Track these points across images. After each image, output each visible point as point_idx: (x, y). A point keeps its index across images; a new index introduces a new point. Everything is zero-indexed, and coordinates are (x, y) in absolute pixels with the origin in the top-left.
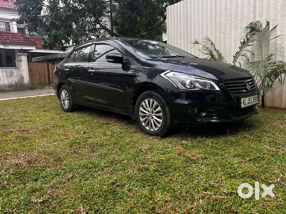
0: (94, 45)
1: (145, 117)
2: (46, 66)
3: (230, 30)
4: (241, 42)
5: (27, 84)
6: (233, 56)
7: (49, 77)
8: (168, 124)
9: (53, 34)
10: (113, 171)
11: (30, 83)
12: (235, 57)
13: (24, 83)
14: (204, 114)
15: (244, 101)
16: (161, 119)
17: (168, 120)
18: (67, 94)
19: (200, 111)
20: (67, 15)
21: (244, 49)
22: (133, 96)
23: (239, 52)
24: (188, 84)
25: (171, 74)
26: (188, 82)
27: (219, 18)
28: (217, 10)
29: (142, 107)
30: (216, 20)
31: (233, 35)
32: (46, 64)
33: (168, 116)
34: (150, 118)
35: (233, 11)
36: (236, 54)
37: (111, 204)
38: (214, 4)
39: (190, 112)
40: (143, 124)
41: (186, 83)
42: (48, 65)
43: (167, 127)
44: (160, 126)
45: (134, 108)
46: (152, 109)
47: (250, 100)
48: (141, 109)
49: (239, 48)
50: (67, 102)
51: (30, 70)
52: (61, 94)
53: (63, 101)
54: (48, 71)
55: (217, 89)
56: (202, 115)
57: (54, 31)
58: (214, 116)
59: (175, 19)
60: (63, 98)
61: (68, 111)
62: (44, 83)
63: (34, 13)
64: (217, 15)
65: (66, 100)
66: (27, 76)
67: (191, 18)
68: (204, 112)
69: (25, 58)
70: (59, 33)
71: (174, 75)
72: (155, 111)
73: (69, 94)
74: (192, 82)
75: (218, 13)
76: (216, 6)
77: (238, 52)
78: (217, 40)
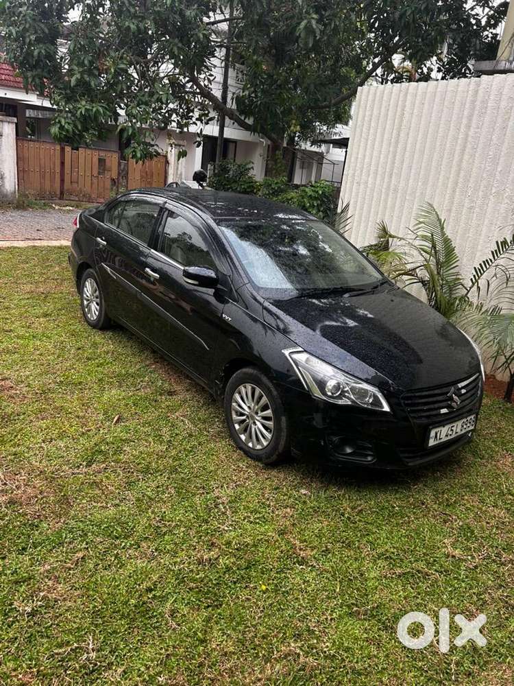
1: (242, 415)
2: (58, 153)
3: (485, 197)
4: (497, 242)
5: (12, 193)
6: (475, 268)
7: (62, 181)
8: (281, 448)
9: (81, 112)
10: (156, 554)
11: (17, 193)
12: (479, 270)
13: (5, 191)
14: (349, 450)
15: (436, 434)
16: (270, 432)
17: (282, 442)
18: (97, 292)
19: (345, 442)
20: (118, 68)
21: (503, 256)
22: (226, 367)
23: (491, 260)
24: (330, 388)
25: (302, 358)
26: (331, 384)
27: (469, 159)
28: (470, 139)
29: (240, 393)
30: (461, 161)
31: (489, 210)
32: (58, 147)
33: (282, 434)
34: (251, 421)
35: (502, 154)
36: (480, 264)
37: (139, 640)
38: (465, 121)
39: (322, 444)
40: (237, 427)
41: (328, 384)
42: (63, 150)
43: (277, 453)
44: (265, 444)
45: (224, 387)
46: (256, 407)
47: (452, 430)
48: (237, 396)
49: (492, 252)
51: (20, 159)
52: (84, 286)
53: (87, 300)
54: (63, 164)
55: (386, 408)
56: (345, 451)
57: (84, 103)
58: (370, 455)
59: (373, 125)
60: (88, 294)
62: (50, 193)
63: (41, 52)
64: (467, 150)
65: (94, 303)
66: (13, 174)
67: (408, 134)
68: (351, 446)
69: (10, 130)
70: (94, 109)
71: (307, 360)
72: (262, 411)
73: (100, 292)
74: (339, 386)
75: (469, 146)
76: (468, 127)
77: (487, 260)
78: (454, 209)
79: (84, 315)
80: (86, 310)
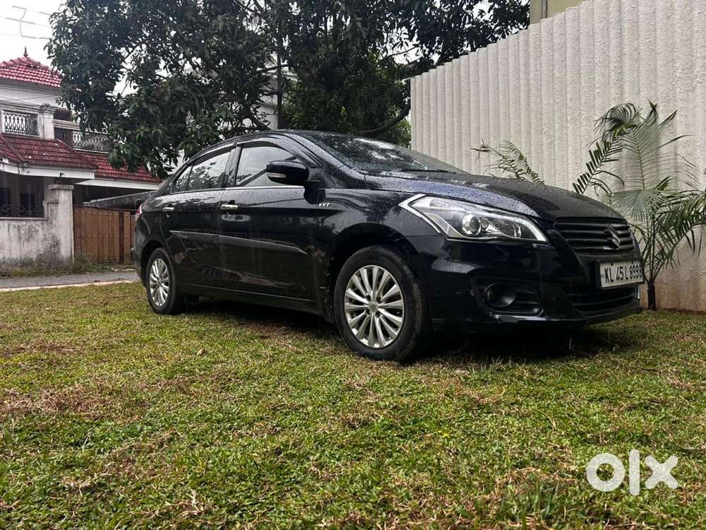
0: (238, 149)
1: (358, 312)
2: (117, 220)
3: (562, 127)
4: (590, 151)
5: (68, 259)
6: (574, 184)
7: (122, 246)
8: (418, 327)
9: (140, 136)
10: (278, 429)
11: (73, 258)
12: (579, 186)
13: (61, 257)
14: (509, 301)
15: (606, 272)
16: (400, 315)
17: (419, 318)
18: (166, 270)
19: (500, 292)
20: (176, 91)
21: (598, 169)
22: (331, 262)
23: (588, 174)
24: (468, 225)
25: (426, 203)
26: (467, 220)
27: (536, 100)
28: (531, 82)
29: (354, 287)
30: (528, 104)
31: (570, 138)
32: (117, 214)
33: (417, 306)
34: (373, 314)
35: (568, 82)
36: (579, 180)
37: (273, 494)
38: (522, 68)
39: (472, 294)
40: (355, 331)
41: (464, 222)
42: (122, 215)
43: (414, 336)
44: (396, 334)
45: (331, 294)
46: (377, 292)
47: (621, 273)
48: (350, 292)
49: (587, 165)
50: (163, 291)
51: (77, 226)
52: (150, 270)
53: (154, 287)
54: (122, 229)
55: (540, 237)
56: (505, 304)
57: (142, 127)
58: (535, 306)
59: (432, 105)
60: (156, 279)
61: (165, 311)
62: (109, 258)
63: (97, 85)
64: (532, 93)
65: (163, 285)
66: (68, 239)
67: (469, 101)
68: (508, 296)
69: (66, 197)
70: (153, 132)
71: (431, 205)
72: (384, 294)
73: (169, 270)
74: (477, 221)
75: (533, 88)
76: (527, 73)
77: (584, 175)
78: (533, 149)
79: (151, 303)
80: (154, 298)
